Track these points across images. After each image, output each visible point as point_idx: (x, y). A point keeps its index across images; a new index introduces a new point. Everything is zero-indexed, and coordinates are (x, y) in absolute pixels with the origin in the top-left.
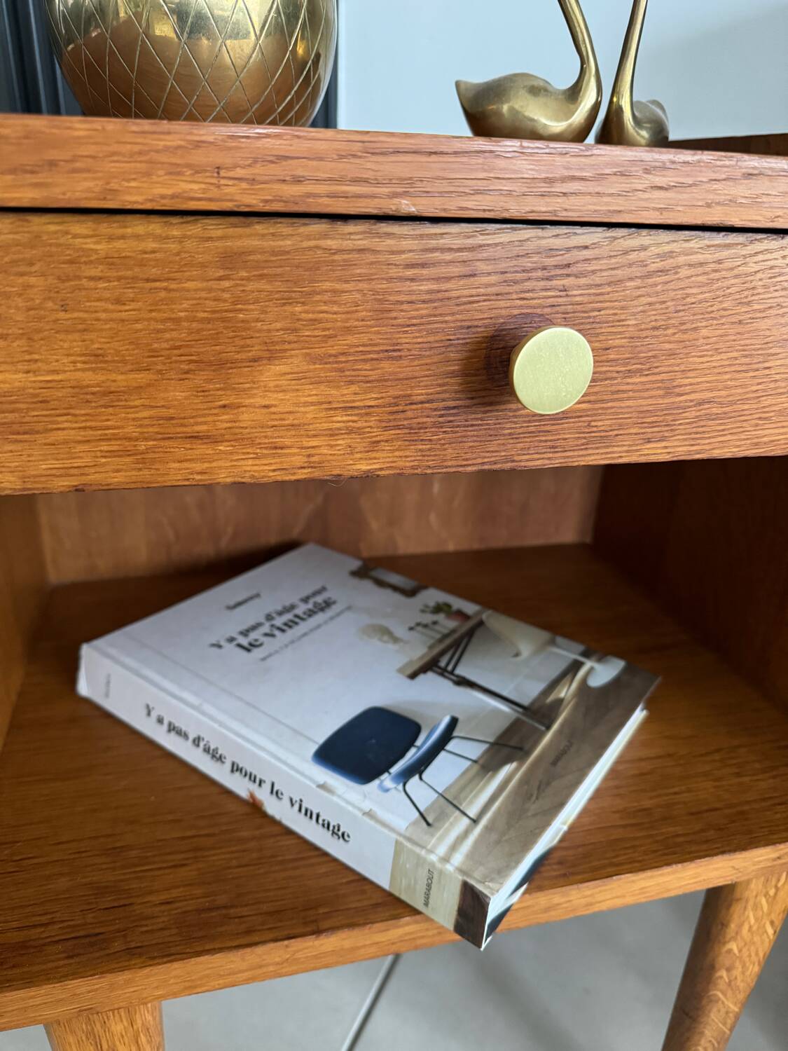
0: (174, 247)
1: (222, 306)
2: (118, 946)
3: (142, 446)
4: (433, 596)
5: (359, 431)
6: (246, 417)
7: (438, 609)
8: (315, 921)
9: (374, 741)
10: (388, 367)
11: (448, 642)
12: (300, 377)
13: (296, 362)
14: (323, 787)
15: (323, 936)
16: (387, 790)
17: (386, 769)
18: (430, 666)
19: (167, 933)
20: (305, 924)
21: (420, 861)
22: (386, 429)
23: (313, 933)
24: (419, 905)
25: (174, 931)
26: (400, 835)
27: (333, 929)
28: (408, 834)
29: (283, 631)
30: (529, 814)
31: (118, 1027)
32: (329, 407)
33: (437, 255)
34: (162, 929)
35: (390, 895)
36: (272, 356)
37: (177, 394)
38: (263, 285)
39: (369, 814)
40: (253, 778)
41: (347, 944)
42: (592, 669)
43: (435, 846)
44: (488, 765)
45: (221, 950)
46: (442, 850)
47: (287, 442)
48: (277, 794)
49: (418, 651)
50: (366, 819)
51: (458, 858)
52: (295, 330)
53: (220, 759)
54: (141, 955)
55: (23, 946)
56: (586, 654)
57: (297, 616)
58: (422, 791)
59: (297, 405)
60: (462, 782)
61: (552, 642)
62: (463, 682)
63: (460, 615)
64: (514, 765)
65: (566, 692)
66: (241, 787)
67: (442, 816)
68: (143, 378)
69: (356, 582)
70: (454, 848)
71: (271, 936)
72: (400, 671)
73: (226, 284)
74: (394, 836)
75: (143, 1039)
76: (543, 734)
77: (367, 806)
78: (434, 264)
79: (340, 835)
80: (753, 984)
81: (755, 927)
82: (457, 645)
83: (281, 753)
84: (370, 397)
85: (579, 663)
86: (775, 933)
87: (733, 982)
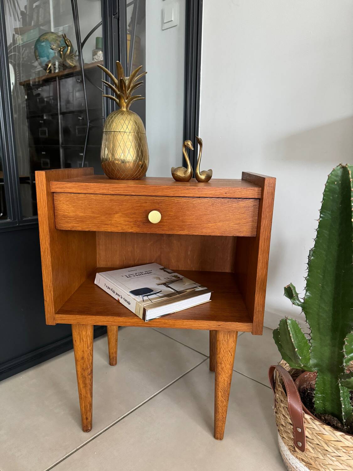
1: (110, 206)
2: (86, 313)
3: (98, 225)
4: (175, 274)
6: (113, 222)
7: (174, 276)
9: (142, 291)
12: (121, 216)
13: (120, 214)
14: (129, 295)
15: (120, 317)
16: (140, 297)
17: (142, 295)
18: (164, 284)
21: (139, 306)
22: (134, 225)
23: (118, 316)
24: (138, 315)
25: (95, 313)
28: (139, 302)
29: (137, 276)
31: (84, 333)
32: (125, 221)
34: (93, 312)
35: (135, 314)
36: (117, 213)
37: (103, 218)
38: (115, 203)
39: (134, 299)
42: (199, 288)
45: (102, 316)
46: (143, 304)
47: (119, 226)
48: (122, 298)
49: (164, 281)
51: (145, 305)
52: (120, 210)
53: (114, 293)
54: (90, 314)
55: (71, 311)
56: (200, 286)
57: (142, 274)
58: (145, 298)
59: (120, 220)
61: (195, 284)
62: (169, 287)
63: (179, 278)
64: (167, 298)
65: (188, 291)
66: (116, 297)
67: (147, 301)
68: (99, 215)
69: (160, 270)
70: (145, 304)
71: (111, 315)
72: (156, 284)
73: (111, 203)
74: (136, 301)
75: (88, 338)
76: (177, 295)
78: (140, 201)
79: (129, 304)
80: (230, 372)
81: (225, 351)
82: (172, 282)
83: (124, 291)
84: (131, 220)
85: (197, 287)
86: (232, 355)
87: (223, 369)
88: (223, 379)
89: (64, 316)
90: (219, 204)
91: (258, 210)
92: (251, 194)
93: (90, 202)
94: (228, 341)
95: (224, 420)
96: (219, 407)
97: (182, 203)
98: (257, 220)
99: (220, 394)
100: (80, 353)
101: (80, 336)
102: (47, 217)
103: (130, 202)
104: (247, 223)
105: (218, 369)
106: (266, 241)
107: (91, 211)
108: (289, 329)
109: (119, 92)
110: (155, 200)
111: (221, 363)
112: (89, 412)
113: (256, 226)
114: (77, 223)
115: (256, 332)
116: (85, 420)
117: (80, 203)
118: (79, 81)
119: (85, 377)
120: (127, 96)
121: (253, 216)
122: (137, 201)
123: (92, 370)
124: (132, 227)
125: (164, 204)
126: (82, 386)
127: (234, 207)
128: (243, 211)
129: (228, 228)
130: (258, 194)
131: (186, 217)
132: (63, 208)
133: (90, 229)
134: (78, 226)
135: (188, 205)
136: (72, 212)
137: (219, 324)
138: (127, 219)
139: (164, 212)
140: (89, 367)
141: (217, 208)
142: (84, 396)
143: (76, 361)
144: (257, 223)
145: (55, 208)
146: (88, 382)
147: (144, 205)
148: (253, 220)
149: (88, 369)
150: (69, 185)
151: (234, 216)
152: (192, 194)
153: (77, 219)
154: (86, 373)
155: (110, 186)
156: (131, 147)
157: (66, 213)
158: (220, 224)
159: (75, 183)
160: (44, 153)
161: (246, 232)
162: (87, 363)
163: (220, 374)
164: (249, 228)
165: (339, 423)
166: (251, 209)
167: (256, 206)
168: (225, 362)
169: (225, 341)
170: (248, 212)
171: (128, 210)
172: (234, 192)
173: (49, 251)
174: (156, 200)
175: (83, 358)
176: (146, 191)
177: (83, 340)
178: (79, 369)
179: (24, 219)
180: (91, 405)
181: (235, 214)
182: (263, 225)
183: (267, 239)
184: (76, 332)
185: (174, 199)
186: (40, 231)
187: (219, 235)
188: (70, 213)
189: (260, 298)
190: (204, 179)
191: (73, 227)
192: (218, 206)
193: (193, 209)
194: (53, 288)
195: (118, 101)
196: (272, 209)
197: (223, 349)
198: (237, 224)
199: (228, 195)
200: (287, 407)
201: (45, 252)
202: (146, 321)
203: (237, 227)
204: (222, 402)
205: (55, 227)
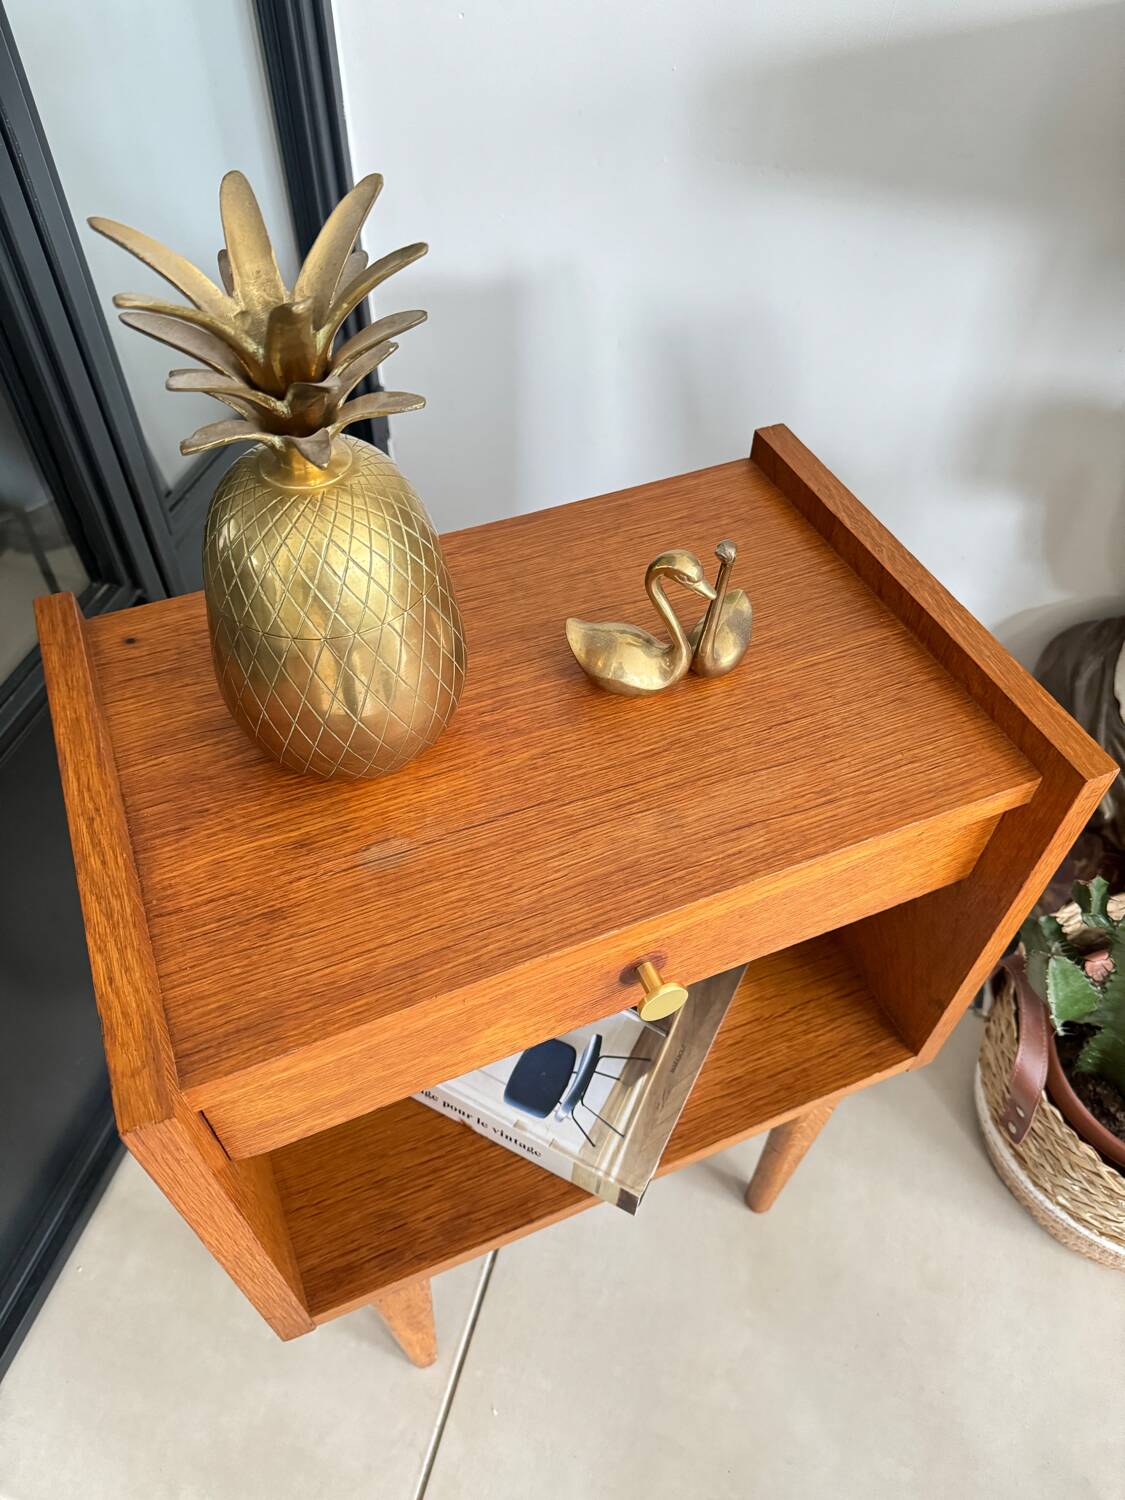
6: (475, 1050)
8: (528, 1213)
9: (544, 1074)
10: (559, 1003)
12: (506, 1026)
14: (517, 1125)
16: (561, 1120)
17: (557, 1101)
19: (435, 1240)
21: (590, 1173)
24: (593, 1192)
25: (440, 1238)
26: (576, 1158)
28: (581, 1156)
30: (659, 1122)
34: (432, 1238)
35: (572, 1184)
37: (435, 1059)
39: (553, 1144)
40: (461, 1112)
43: (600, 1163)
44: (627, 1081)
45: (474, 1246)
46: (604, 1166)
50: (551, 1148)
51: (615, 1171)
54: (426, 1259)
58: (583, 1117)
60: (611, 1101)
64: (646, 1076)
66: (455, 1116)
67: (602, 1136)
70: (612, 1163)
74: (573, 1161)
77: (550, 1136)
84: (550, 1015)
92: (1003, 806)
98: (986, 843)
114: (326, 1113)
121: (979, 839)
128: (951, 840)
129: (889, 894)
131: (755, 928)
132: (251, 1111)
134: (332, 1119)
136: (299, 1102)
138: (533, 1020)
139: (679, 947)
144: (982, 850)
148: (974, 848)
153: (326, 1107)
155: (473, 990)
157: (272, 1116)
166: (979, 827)
170: (966, 837)
171: (536, 1001)
188: (286, 1109)
198: (922, 875)
205: (229, 1159)
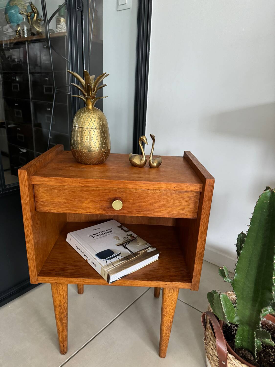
0: (76, 188)
1: (81, 194)
3: (71, 209)
4: (130, 233)
5: (97, 209)
6: (83, 206)
7: (129, 235)
9: (106, 254)
10: (100, 202)
11: (128, 241)
12: (89, 202)
14: (95, 259)
15: (89, 279)
16: (104, 261)
17: (105, 258)
18: (122, 245)
20: (87, 277)
21: (104, 270)
23: (88, 278)
24: (103, 277)
26: (102, 266)
27: (90, 278)
28: (104, 266)
29: (101, 235)
30: (123, 267)
31: (61, 289)
32: (93, 206)
33: (106, 190)
34: (68, 274)
36: (86, 200)
37: (75, 203)
38: (85, 192)
39: (100, 263)
40: (87, 257)
41: (92, 281)
42: (150, 249)
43: (107, 269)
44: (121, 260)
45: (75, 278)
47: (88, 209)
48: (89, 259)
49: (121, 242)
51: (109, 271)
52: (89, 197)
53: (83, 253)
56: (150, 247)
57: (104, 233)
58: (109, 262)
59: (89, 205)
60: (116, 262)
61: (146, 244)
62: (126, 248)
63: (133, 237)
64: (126, 261)
65: (142, 252)
66: (85, 258)
67: (110, 265)
68: (72, 201)
69: (118, 228)
70: (109, 269)
71: (82, 277)
72: (116, 245)
73: (81, 192)
75: (64, 292)
76: (133, 257)
79: (96, 266)
80: (173, 314)
81: (169, 301)
82: (128, 242)
83: (91, 253)
84: (98, 205)
85: (148, 248)
86: (174, 303)
87: (168, 312)
88: (167, 319)
89: (45, 277)
90: (168, 194)
91: (199, 199)
92: (194, 189)
93: (64, 191)
94: (172, 294)
95: (167, 345)
96: (164, 337)
97: (139, 193)
98: (198, 207)
99: (164, 328)
100: (57, 303)
101: (58, 291)
102: (29, 205)
103: (97, 191)
104: (190, 208)
105: (163, 312)
106: (205, 225)
107: (65, 198)
108: (221, 302)
109: (86, 93)
110: (117, 190)
111: (166, 309)
112: (65, 341)
113: (197, 211)
114: (54, 207)
115: (194, 289)
116: (62, 347)
117: (56, 192)
118: (46, 47)
119: (62, 319)
120: (93, 96)
121: (195, 204)
122: (103, 191)
123: (67, 313)
124: (99, 210)
125: (125, 193)
126: (59, 324)
127: (180, 196)
128: (187, 200)
129: (175, 212)
130: (200, 189)
131: (142, 204)
132: (42, 195)
133: (64, 212)
134: (55, 210)
135: (144, 194)
136: (49, 199)
137: (166, 284)
138: (95, 204)
139: (125, 199)
140: (65, 311)
141: (167, 197)
142: (61, 331)
143: (55, 307)
144: (198, 209)
145: (35, 196)
146: (64, 321)
147: (109, 194)
148: (195, 207)
149: (64, 313)
150: (47, 179)
151: (180, 203)
152: (148, 187)
153: (54, 204)
154: (63, 316)
155: (81, 180)
156: (97, 140)
157: (44, 200)
158: (169, 209)
159: (51, 177)
160: (17, 105)
161: (189, 215)
162: (64, 309)
163: (165, 316)
164: (191, 212)
165: (252, 357)
166: (194, 199)
167: (198, 197)
168: (169, 308)
169: (170, 294)
170: (191, 201)
171: (95, 197)
172: (181, 187)
173: (31, 230)
174: (119, 190)
175: (60, 306)
176: (110, 184)
177: (60, 293)
178: (57, 313)
179: (6, 188)
180: (66, 337)
181: (181, 202)
182: (203, 213)
183: (206, 224)
184: (55, 288)
185: (133, 190)
186: (23, 216)
187: (168, 217)
188: (47, 199)
189: (199, 265)
190: (155, 165)
191: (50, 210)
192: (168, 195)
193: (148, 197)
194: (35, 258)
195: (85, 100)
196: (211, 202)
197: (168, 299)
198: (182, 209)
199: (177, 188)
200: (215, 345)
201: (28, 231)
202: (110, 284)
203: (182, 211)
204: (166, 334)
205: (36, 210)
